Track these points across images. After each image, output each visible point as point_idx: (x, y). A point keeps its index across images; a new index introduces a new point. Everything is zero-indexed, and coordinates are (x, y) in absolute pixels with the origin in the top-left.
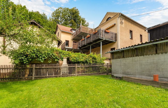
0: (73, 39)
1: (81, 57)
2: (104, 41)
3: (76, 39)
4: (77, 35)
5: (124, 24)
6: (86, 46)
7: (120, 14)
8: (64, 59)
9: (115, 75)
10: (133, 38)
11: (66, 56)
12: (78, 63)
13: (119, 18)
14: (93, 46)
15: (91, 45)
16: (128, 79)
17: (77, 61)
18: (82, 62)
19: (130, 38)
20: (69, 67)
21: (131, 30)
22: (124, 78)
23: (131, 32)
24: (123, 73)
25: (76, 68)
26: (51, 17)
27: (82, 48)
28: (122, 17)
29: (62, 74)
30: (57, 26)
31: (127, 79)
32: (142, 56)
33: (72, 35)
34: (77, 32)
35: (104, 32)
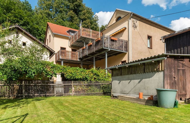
0: (72, 46)
1: (79, 72)
2: (109, 51)
3: (75, 46)
4: (76, 40)
5: (138, 28)
6: (88, 56)
7: (131, 14)
8: (57, 75)
9: (115, 95)
10: (153, 47)
11: (60, 71)
12: (76, 80)
13: (131, 20)
14: (98, 57)
15: (95, 55)
16: (123, 98)
17: (74, 78)
18: (80, 79)
19: (149, 46)
20: (64, 84)
21: (150, 35)
22: (119, 97)
23: (149, 37)
24: (121, 92)
25: (72, 86)
26: (37, 7)
27: (83, 59)
28: (135, 17)
29: (56, 93)
30: (48, 25)
31: (121, 97)
32: (135, 75)
33: (70, 39)
34: (76, 36)
35: (109, 40)
